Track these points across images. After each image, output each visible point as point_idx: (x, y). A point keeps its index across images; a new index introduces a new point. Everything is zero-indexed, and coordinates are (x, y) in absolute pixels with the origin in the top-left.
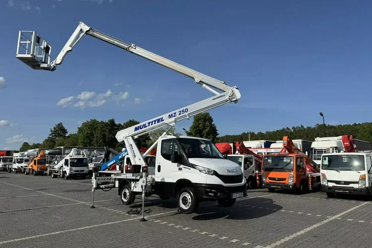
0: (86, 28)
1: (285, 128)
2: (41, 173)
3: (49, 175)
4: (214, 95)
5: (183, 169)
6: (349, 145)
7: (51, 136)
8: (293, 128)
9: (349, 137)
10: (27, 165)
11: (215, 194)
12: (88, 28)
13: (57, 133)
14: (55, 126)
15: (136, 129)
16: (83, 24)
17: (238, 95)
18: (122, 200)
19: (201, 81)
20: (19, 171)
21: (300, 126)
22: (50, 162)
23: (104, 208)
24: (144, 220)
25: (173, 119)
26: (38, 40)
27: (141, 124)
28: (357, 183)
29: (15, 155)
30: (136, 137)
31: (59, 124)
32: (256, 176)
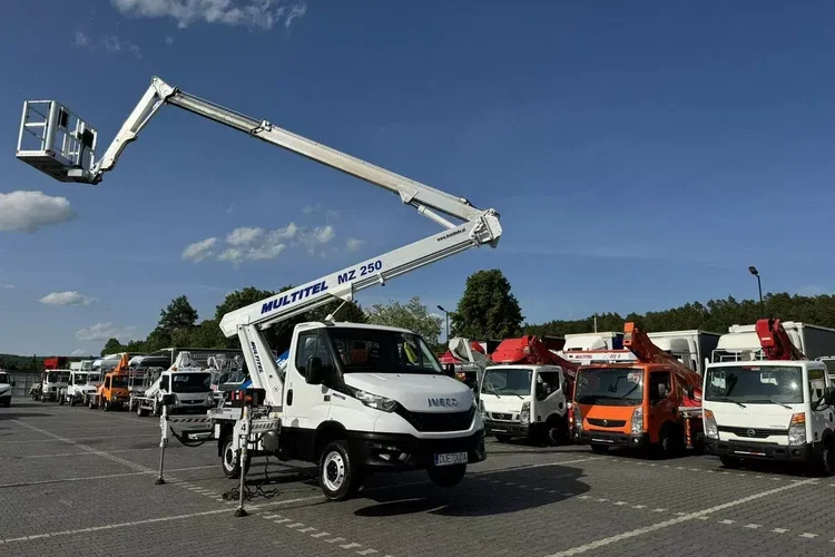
0: (166, 90)
1: (692, 303)
2: (117, 406)
3: (132, 410)
4: (444, 228)
5: (332, 397)
6: (773, 343)
7: (162, 326)
8: (711, 303)
9: (771, 323)
10: (95, 388)
11: (394, 455)
12: (170, 91)
13: (176, 319)
14: (170, 303)
15: (266, 308)
16: (160, 81)
17: (496, 230)
18: (224, 467)
19: (413, 199)
20: (78, 400)
21: (727, 299)
22: (138, 383)
23: (186, 485)
24: (243, 513)
25: (348, 285)
26: (63, 119)
27: (277, 297)
28: (785, 432)
29: (74, 365)
30: (265, 326)
31: (180, 300)
32: (566, 416)
